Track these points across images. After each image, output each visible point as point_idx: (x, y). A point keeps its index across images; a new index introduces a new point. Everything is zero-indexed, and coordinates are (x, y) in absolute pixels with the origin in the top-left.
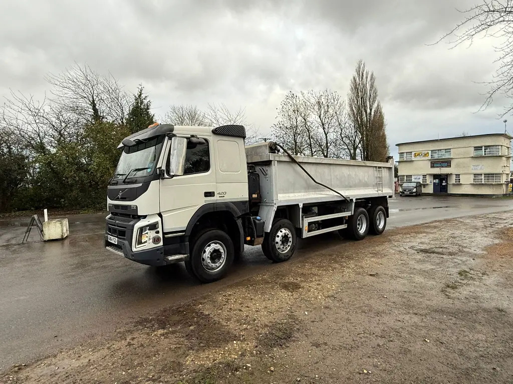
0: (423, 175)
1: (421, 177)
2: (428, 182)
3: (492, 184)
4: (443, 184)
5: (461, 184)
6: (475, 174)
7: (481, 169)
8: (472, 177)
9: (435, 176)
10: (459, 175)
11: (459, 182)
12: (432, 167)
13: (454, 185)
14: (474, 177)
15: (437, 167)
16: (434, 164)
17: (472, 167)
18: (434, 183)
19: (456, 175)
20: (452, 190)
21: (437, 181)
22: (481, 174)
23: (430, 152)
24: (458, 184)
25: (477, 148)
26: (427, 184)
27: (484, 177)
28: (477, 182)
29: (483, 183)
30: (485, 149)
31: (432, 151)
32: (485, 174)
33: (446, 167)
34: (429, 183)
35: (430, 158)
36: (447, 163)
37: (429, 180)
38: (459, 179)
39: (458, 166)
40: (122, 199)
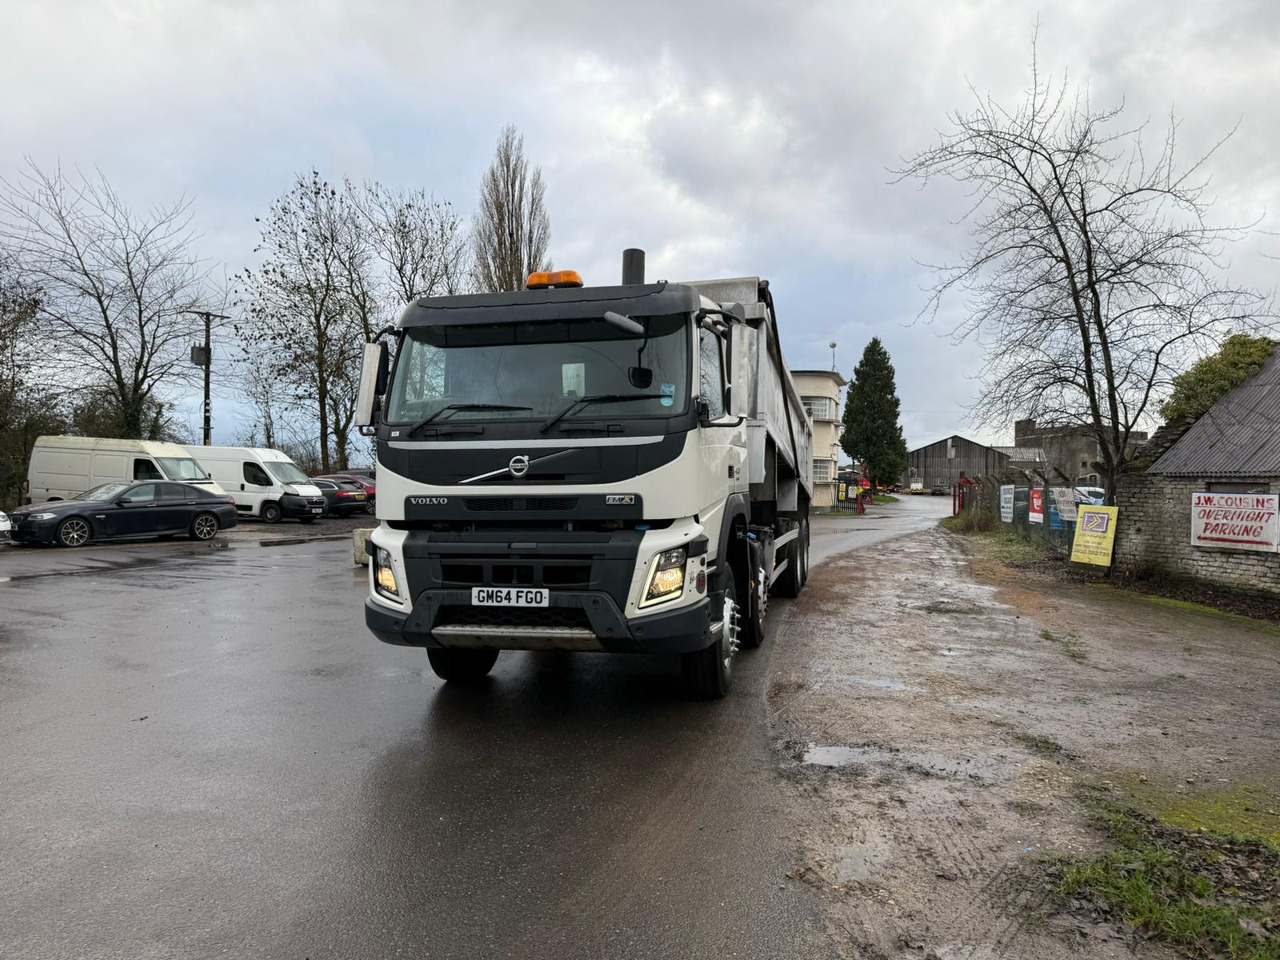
40: (531, 478)
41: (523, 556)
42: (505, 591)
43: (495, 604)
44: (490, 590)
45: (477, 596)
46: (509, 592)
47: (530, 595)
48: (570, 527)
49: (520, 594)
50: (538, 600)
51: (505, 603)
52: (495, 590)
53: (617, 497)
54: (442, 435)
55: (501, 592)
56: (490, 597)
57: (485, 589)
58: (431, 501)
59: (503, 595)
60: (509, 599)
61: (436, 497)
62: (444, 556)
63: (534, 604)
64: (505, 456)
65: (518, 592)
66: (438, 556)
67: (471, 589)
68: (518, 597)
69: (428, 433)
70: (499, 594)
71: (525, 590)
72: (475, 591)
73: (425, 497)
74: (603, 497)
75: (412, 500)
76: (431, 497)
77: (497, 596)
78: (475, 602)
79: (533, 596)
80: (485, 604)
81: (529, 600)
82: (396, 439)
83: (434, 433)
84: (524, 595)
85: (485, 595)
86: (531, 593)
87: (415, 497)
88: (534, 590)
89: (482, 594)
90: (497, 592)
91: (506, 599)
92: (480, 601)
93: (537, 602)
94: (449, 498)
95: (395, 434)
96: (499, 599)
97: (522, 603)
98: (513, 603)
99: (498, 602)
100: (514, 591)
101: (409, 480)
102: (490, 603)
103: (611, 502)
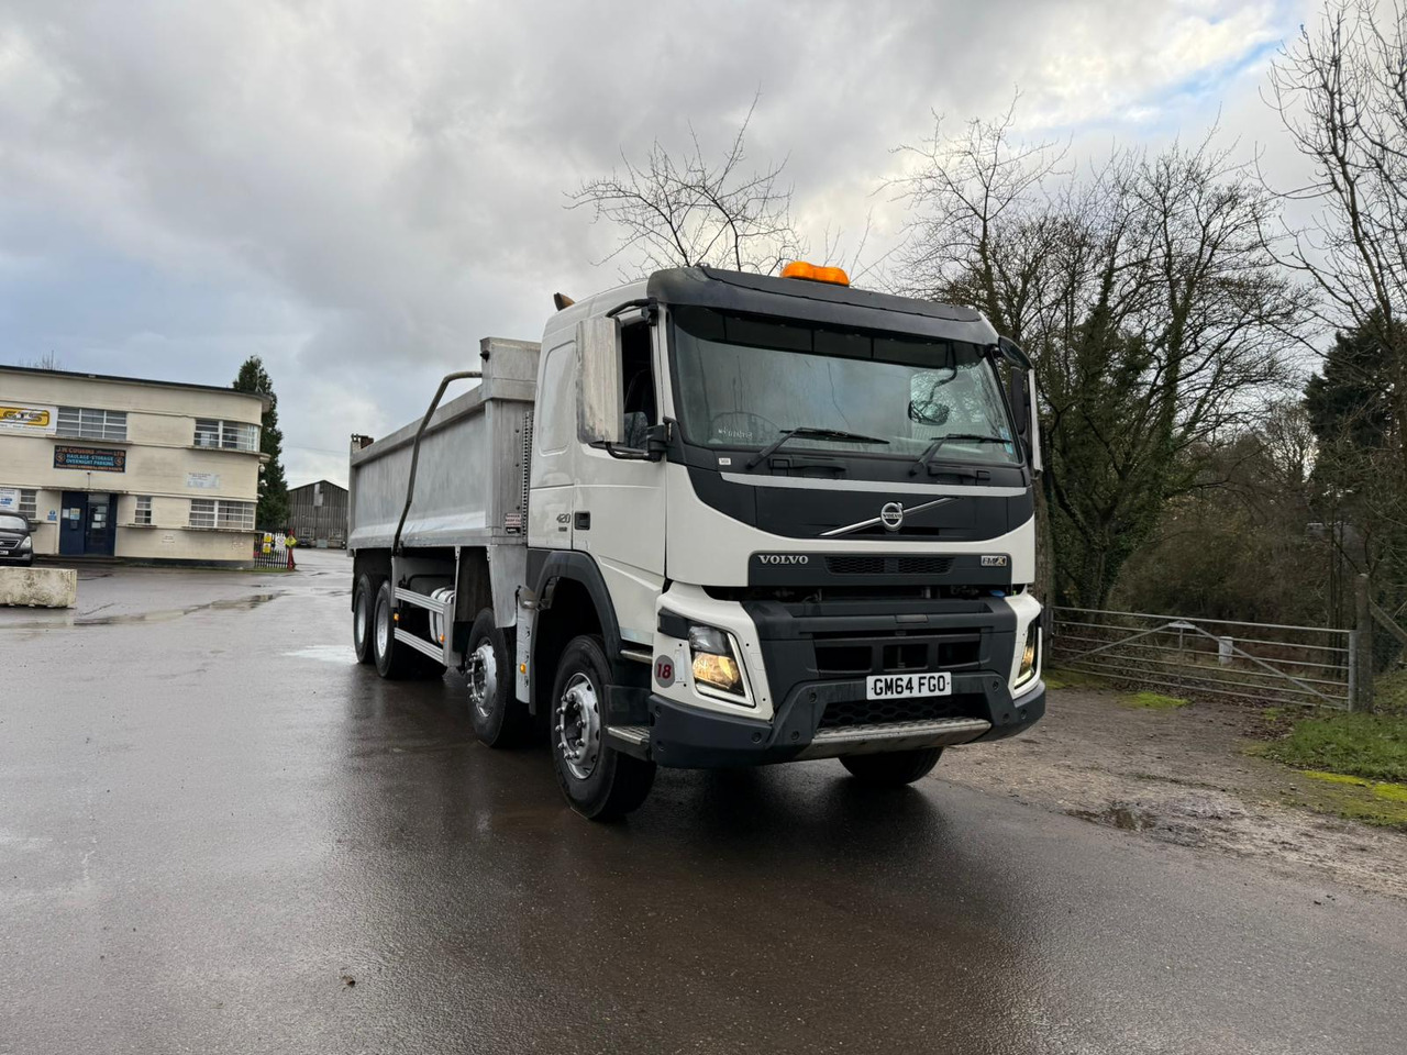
0: (24, 492)
1: (16, 498)
2: (41, 516)
3: (239, 533)
4: (95, 526)
5: (154, 528)
6: (194, 501)
7: (213, 486)
8: (187, 506)
9: (70, 497)
10: (148, 499)
11: (148, 520)
12: (61, 462)
13: (131, 529)
14: (193, 508)
15: (79, 466)
16: (66, 454)
17: (189, 478)
18: (65, 523)
19: (140, 498)
20: (127, 547)
21: (74, 514)
22: (212, 502)
23: (54, 413)
24: (145, 527)
25: (204, 424)
26: (40, 523)
27: (220, 510)
28: (200, 523)
29: (215, 526)
30: (225, 431)
31: (61, 409)
32: (221, 502)
33: (108, 469)
34: (45, 520)
35: (51, 429)
36: (114, 457)
37: (45, 509)
38: (148, 513)
39: (147, 469)
40: (907, 532)
41: (910, 632)
42: (906, 678)
43: (895, 696)
44: (889, 677)
45: (873, 688)
46: (910, 679)
47: (932, 682)
48: (928, 595)
49: (922, 681)
50: (941, 687)
51: (906, 694)
52: (895, 677)
53: (992, 557)
54: (795, 468)
55: (901, 680)
56: (889, 687)
57: (883, 677)
58: (787, 559)
59: (904, 684)
60: (911, 688)
61: (794, 554)
62: (817, 635)
63: (937, 693)
64: (874, 502)
65: (920, 678)
66: (810, 636)
67: (864, 677)
68: (921, 684)
69: (777, 464)
70: (899, 683)
71: (928, 675)
72: (870, 680)
73: (779, 554)
74: (976, 557)
75: (762, 557)
76: (786, 554)
77: (897, 686)
78: (871, 696)
79: (935, 682)
80: (883, 697)
81: (932, 688)
82: (727, 469)
83: (785, 464)
84: (926, 681)
85: (883, 685)
86: (934, 678)
87: (765, 554)
88: (936, 675)
89: (879, 685)
90: (898, 679)
91: (907, 688)
92: (877, 694)
93: (940, 690)
94: (813, 556)
95: (725, 461)
96: (899, 689)
97: (925, 693)
98: (916, 693)
99: (898, 693)
100: (915, 677)
101: (755, 529)
102: (889, 696)
103: (986, 564)
